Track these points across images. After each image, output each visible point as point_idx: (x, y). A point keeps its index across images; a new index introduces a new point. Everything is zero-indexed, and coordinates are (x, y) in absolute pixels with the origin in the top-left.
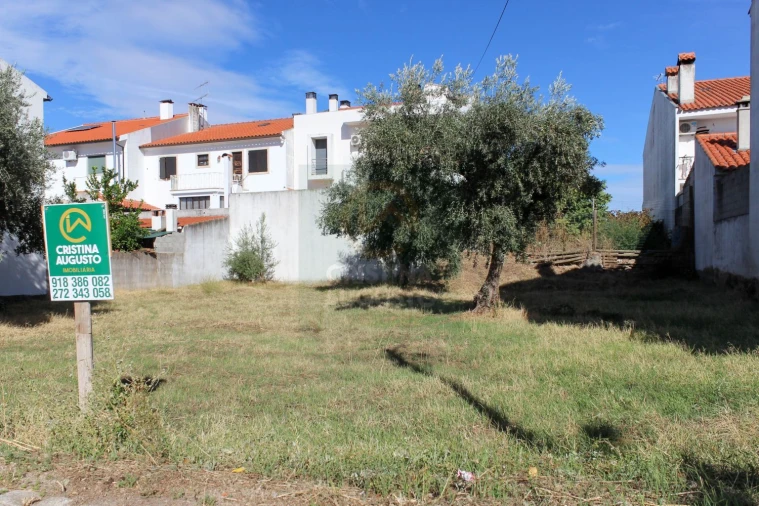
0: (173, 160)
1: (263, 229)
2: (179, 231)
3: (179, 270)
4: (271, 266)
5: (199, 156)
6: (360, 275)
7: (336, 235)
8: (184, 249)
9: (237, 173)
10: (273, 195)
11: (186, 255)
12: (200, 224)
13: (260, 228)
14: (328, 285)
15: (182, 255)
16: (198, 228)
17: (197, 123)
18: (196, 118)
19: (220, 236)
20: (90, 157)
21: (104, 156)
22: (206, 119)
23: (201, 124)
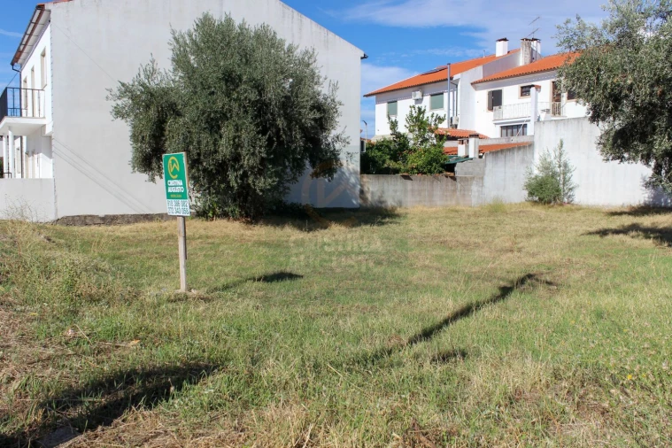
0: (499, 93)
1: (561, 154)
2: (480, 157)
3: (478, 191)
4: (571, 189)
5: (522, 88)
6: (666, 201)
7: (618, 161)
8: (484, 174)
9: (556, 101)
10: (576, 122)
11: (487, 179)
12: (502, 151)
13: (557, 154)
14: (627, 210)
15: (482, 178)
16: (500, 155)
17: (528, 56)
18: (528, 51)
19: (523, 161)
20: (432, 95)
21: (442, 94)
22: (539, 52)
23: (533, 56)
